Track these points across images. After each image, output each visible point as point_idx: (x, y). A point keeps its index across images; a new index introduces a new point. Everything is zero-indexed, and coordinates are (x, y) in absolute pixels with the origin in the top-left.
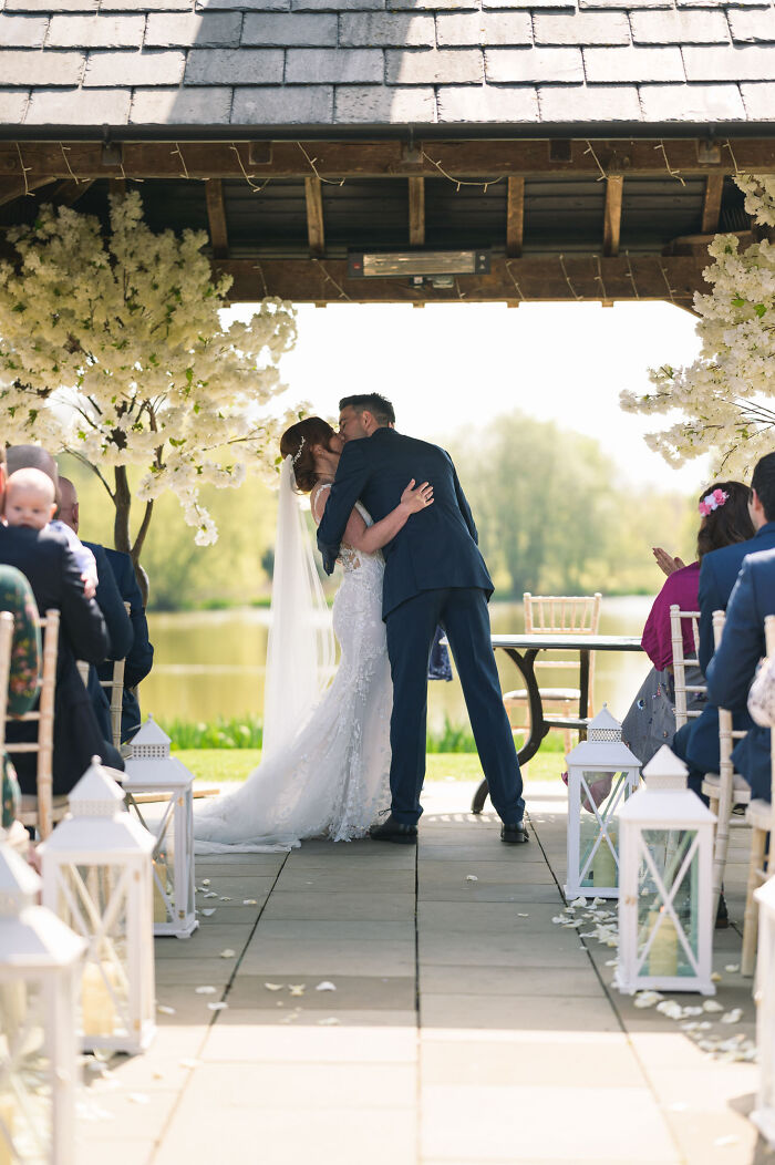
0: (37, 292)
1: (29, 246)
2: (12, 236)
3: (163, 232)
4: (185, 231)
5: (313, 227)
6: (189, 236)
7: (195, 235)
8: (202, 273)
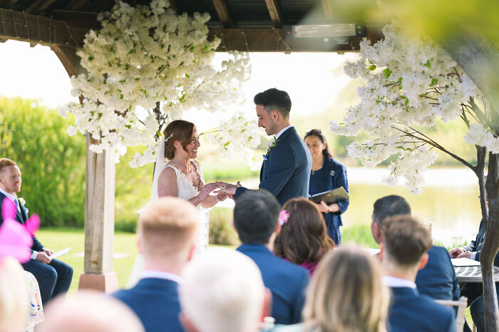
0: (97, 50)
1: (109, 23)
2: (100, 18)
3: (181, 15)
4: (195, 14)
5: (271, 10)
6: (197, 16)
7: (201, 16)
8: (200, 37)
